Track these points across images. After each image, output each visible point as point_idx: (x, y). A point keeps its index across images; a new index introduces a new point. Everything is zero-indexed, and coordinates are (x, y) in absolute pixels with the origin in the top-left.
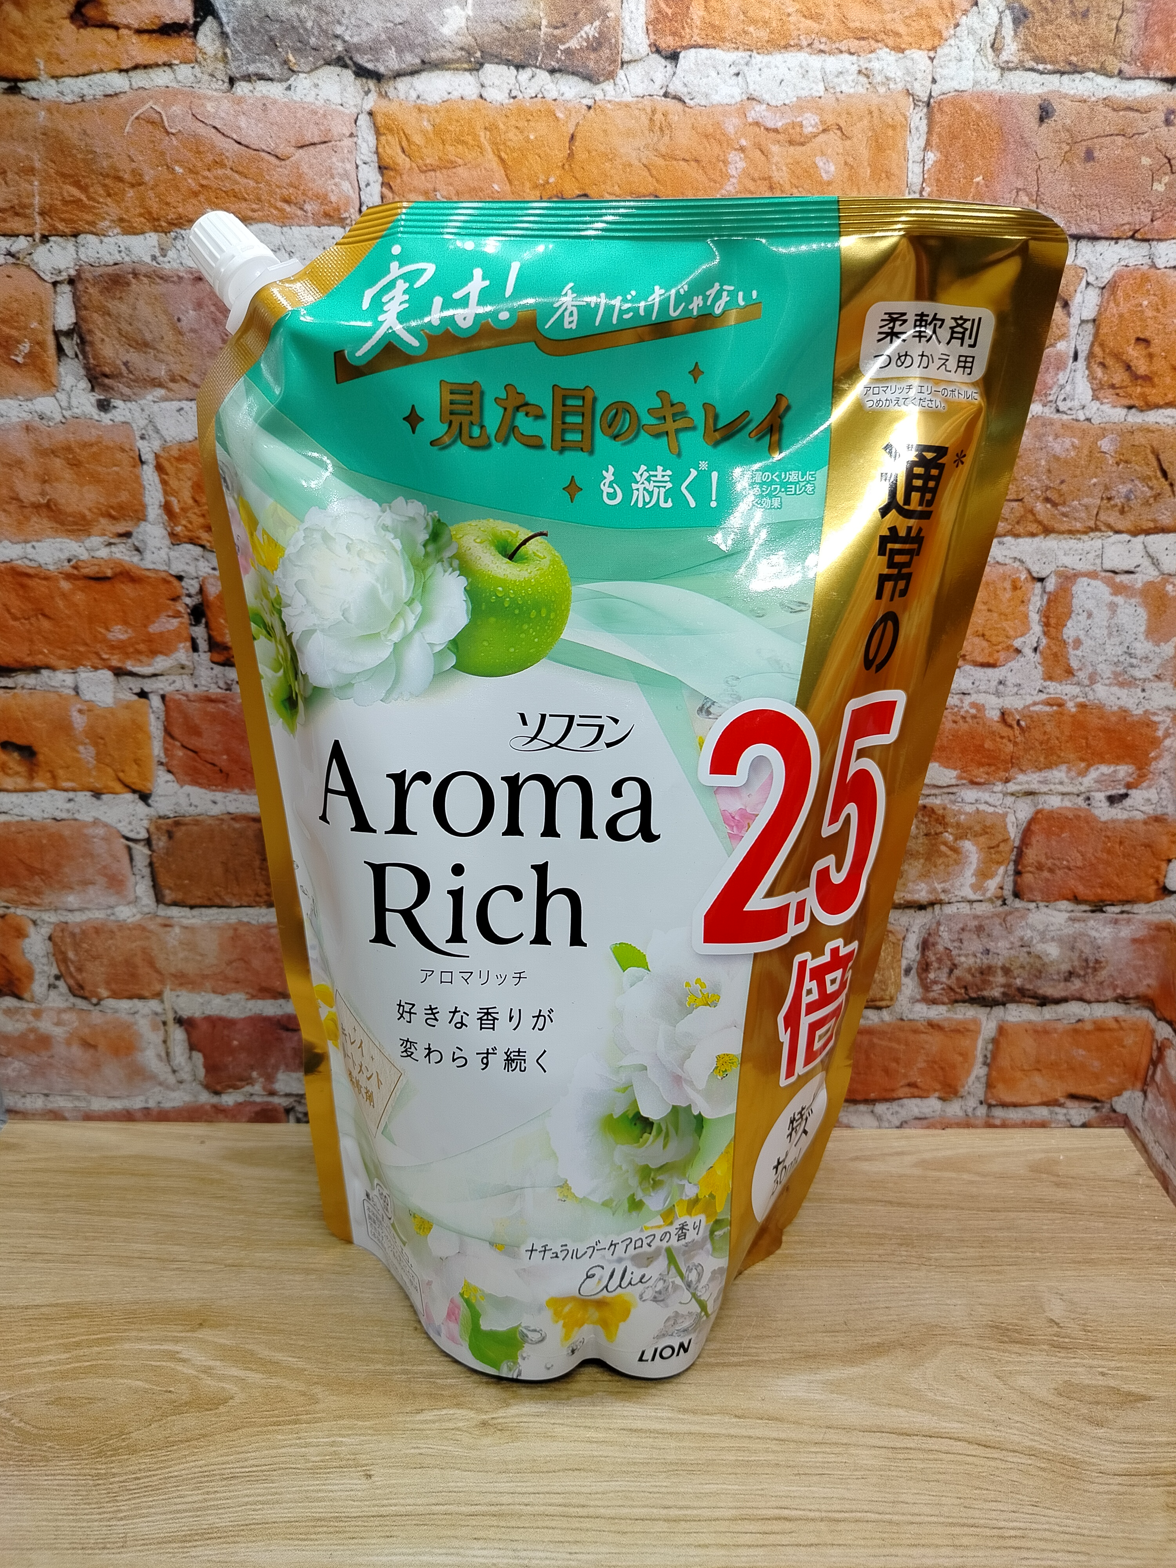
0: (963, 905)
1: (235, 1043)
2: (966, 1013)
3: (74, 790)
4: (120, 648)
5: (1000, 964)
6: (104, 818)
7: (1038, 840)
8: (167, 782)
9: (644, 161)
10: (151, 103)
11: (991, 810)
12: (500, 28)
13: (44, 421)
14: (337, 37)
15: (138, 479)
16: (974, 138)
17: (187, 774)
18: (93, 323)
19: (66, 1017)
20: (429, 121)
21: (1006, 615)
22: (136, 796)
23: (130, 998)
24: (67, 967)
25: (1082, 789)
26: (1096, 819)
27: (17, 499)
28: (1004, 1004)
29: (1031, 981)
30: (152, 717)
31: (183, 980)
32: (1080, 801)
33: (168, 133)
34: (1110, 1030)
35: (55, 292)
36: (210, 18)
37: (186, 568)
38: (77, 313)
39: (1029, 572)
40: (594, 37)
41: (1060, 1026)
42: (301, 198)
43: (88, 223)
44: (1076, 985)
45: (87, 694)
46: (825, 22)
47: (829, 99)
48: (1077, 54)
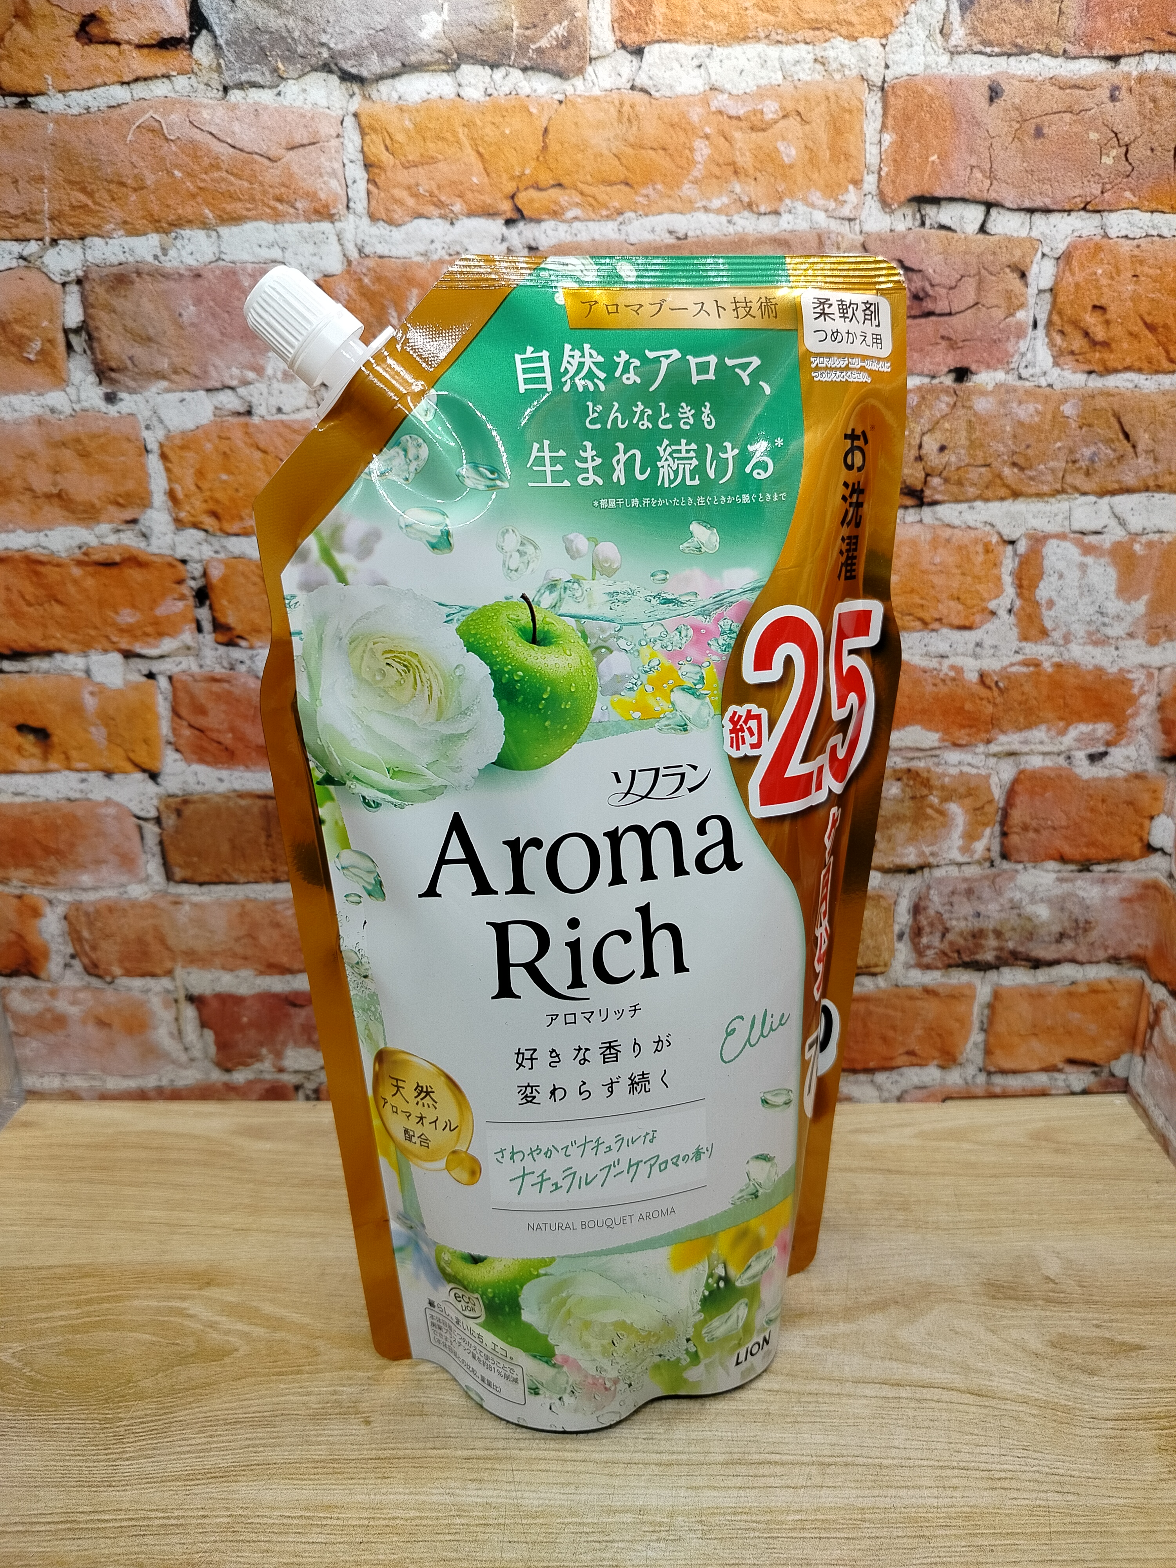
0: (951, 868)
1: (245, 1020)
2: (961, 978)
3: (86, 770)
4: (127, 631)
5: (991, 927)
6: (116, 798)
7: (1022, 800)
8: (175, 761)
9: (614, 150)
10: (151, 113)
11: (974, 771)
12: (474, 31)
13: (55, 415)
14: (323, 45)
15: (143, 468)
16: (927, 119)
17: (194, 753)
18: (100, 320)
19: (81, 995)
20: (410, 120)
21: (979, 578)
22: (146, 775)
23: (143, 975)
24: (82, 946)
25: (1063, 748)
26: (1077, 778)
27: (30, 489)
28: (997, 968)
29: (1022, 944)
30: (160, 699)
31: (193, 958)
32: (1061, 760)
33: (167, 140)
34: (1104, 992)
35: (65, 292)
36: (204, 32)
37: (191, 552)
38: (85, 312)
39: (1000, 535)
40: (563, 36)
41: (1054, 989)
42: (292, 197)
43: (94, 226)
44: (1068, 946)
45: (98, 677)
46: (780, 14)
47: (788, 87)
48: (1022, 37)
